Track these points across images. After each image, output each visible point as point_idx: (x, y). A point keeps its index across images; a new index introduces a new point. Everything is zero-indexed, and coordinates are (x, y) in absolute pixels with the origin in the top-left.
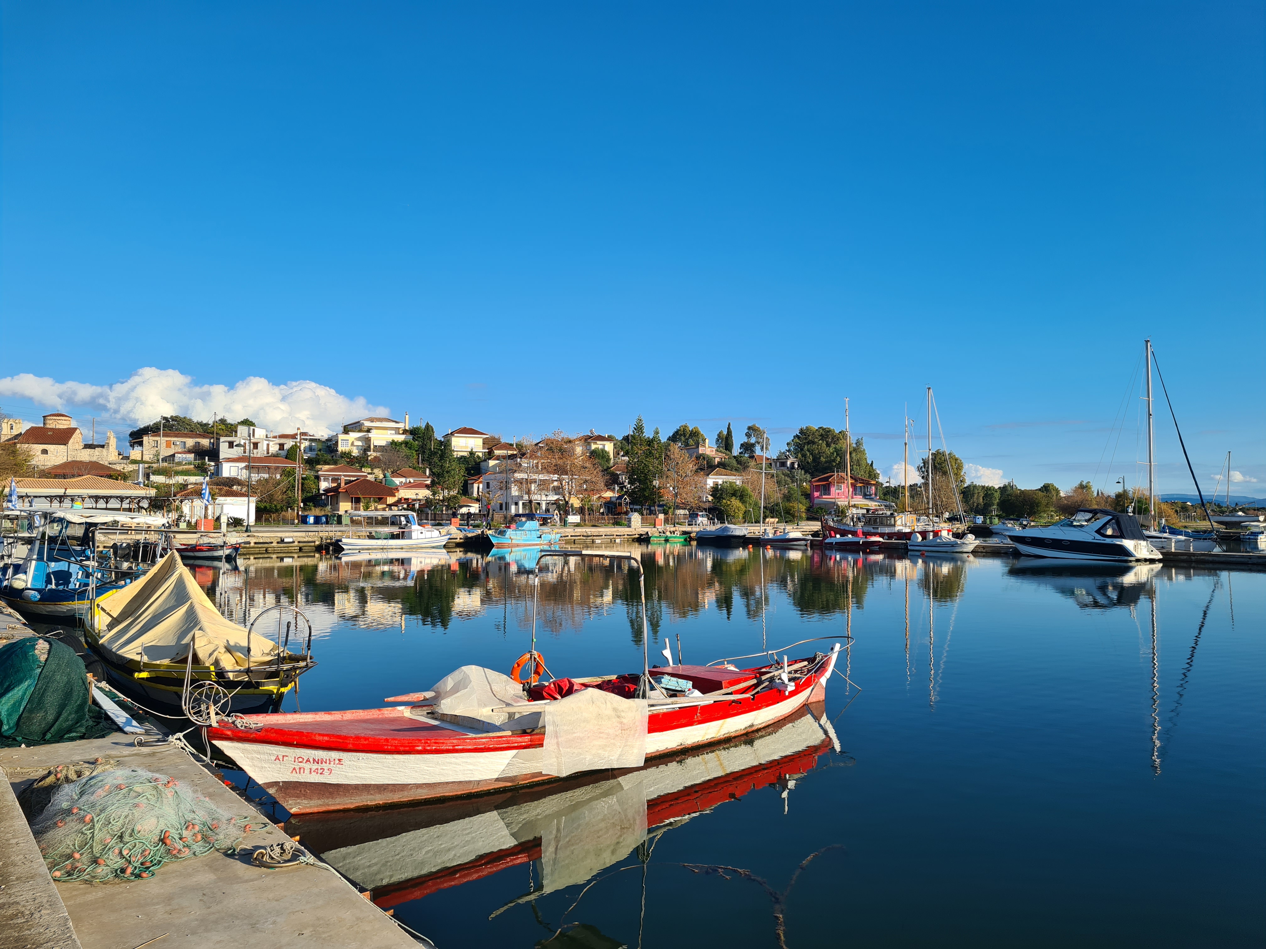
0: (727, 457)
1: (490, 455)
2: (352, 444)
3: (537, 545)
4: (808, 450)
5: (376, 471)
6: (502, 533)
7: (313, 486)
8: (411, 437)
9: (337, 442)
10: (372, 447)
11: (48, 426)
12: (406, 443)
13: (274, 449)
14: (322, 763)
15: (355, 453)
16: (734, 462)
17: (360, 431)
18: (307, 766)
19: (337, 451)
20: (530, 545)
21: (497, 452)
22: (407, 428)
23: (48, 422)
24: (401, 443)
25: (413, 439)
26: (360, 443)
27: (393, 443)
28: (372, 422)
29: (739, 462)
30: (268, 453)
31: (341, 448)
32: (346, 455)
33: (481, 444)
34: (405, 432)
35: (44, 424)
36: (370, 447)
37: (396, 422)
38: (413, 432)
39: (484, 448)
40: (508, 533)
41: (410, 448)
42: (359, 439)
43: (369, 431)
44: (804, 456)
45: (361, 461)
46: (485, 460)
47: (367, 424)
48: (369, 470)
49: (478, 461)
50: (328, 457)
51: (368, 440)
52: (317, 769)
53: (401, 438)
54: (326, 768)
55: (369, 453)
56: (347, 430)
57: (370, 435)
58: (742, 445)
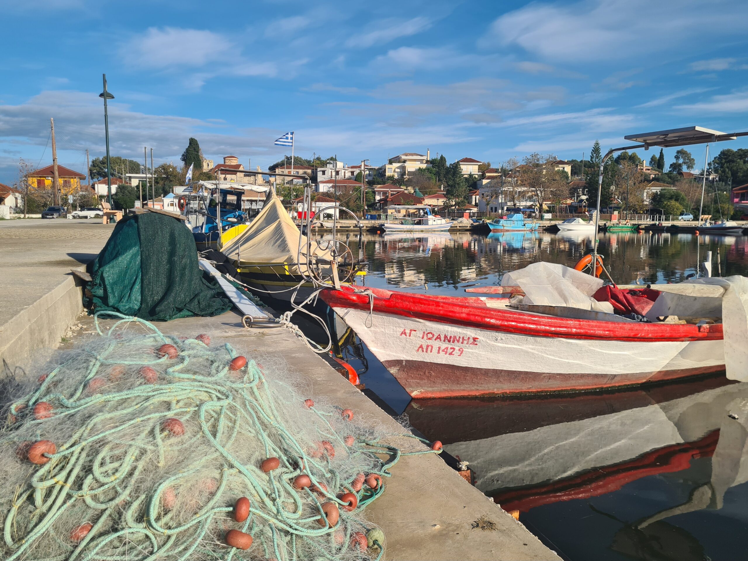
0: (660, 174)
1: (483, 177)
2: (395, 171)
3: (522, 231)
4: (728, 167)
5: (409, 188)
6: (497, 222)
7: (371, 198)
8: (431, 165)
9: (385, 170)
10: (407, 172)
11: (226, 164)
12: (427, 169)
13: (348, 175)
14: (453, 342)
15: (396, 176)
16: (666, 177)
17: (399, 162)
18: (436, 344)
19: (385, 175)
20: (517, 231)
21: (487, 174)
22: (429, 159)
23: (226, 161)
24: (425, 170)
25: (433, 166)
26: (399, 170)
27: (420, 169)
28: (406, 156)
29: (670, 178)
30: (345, 177)
31: (388, 174)
32: (391, 178)
33: (477, 169)
34: (427, 162)
35: (225, 162)
36: (405, 172)
37: (421, 156)
38: (432, 162)
39: (479, 172)
40: (501, 222)
41: (430, 173)
42: (398, 168)
43: (405, 161)
44: (724, 171)
45: (400, 182)
46: (480, 180)
47: (404, 157)
48: (405, 188)
49: (475, 180)
50: (380, 180)
51: (404, 168)
52: (447, 348)
53: (424, 166)
54: (457, 348)
55: (405, 177)
56: (391, 162)
57: (406, 164)
58: (671, 165)
